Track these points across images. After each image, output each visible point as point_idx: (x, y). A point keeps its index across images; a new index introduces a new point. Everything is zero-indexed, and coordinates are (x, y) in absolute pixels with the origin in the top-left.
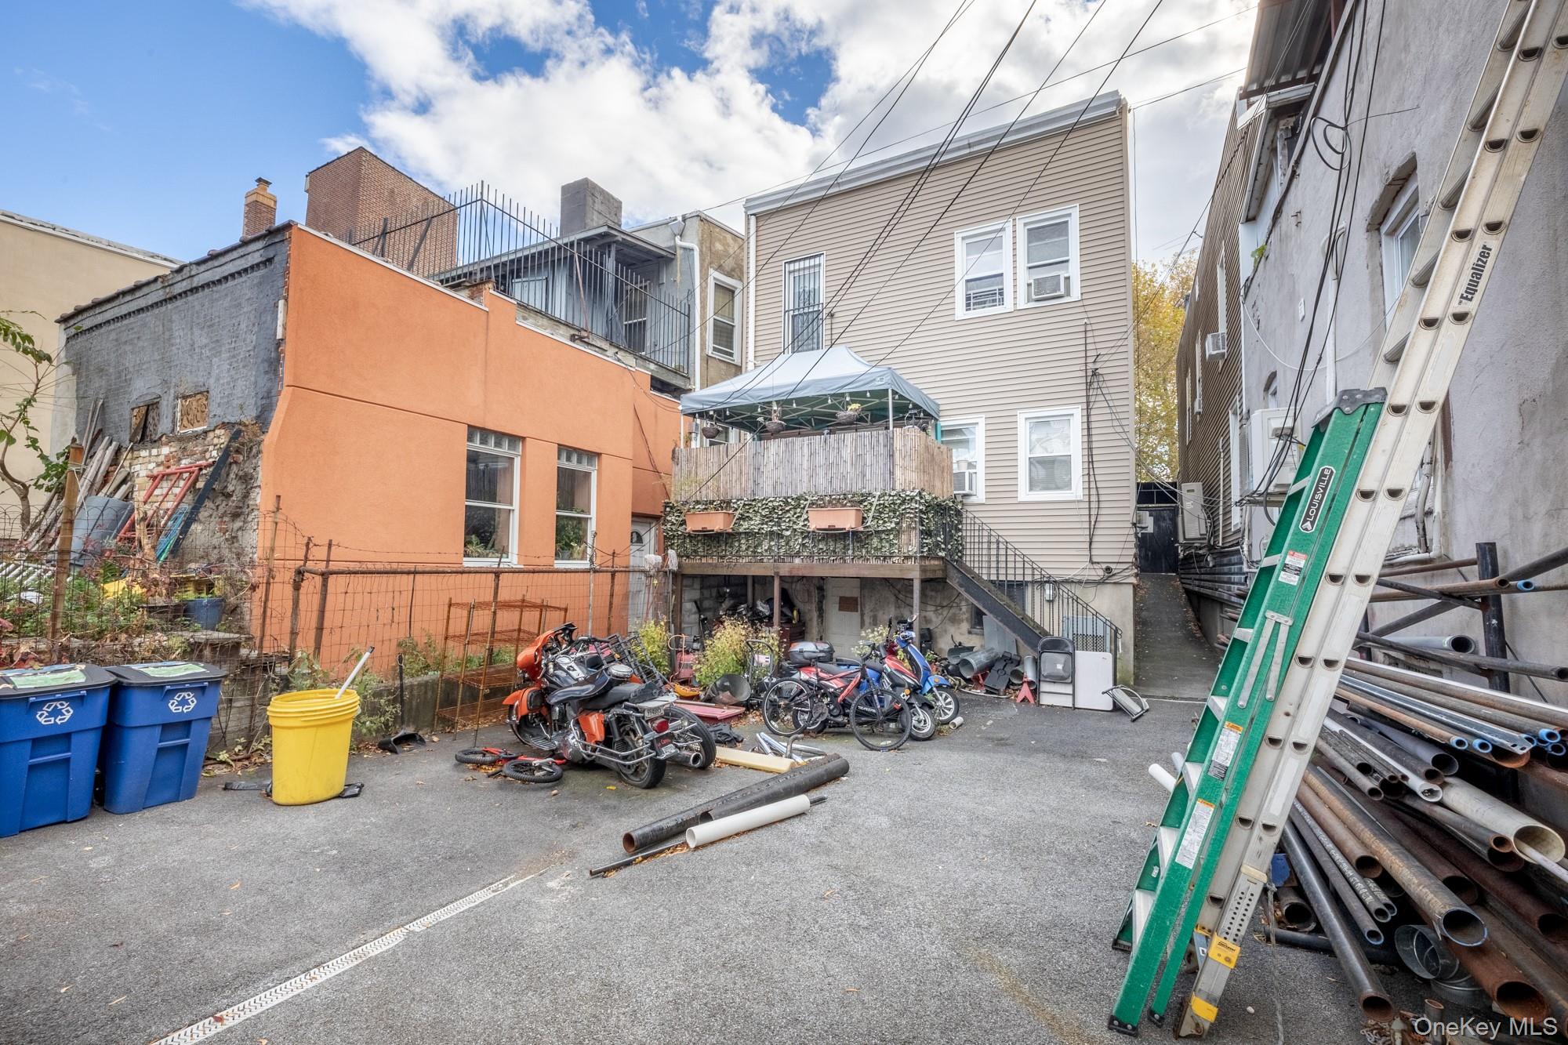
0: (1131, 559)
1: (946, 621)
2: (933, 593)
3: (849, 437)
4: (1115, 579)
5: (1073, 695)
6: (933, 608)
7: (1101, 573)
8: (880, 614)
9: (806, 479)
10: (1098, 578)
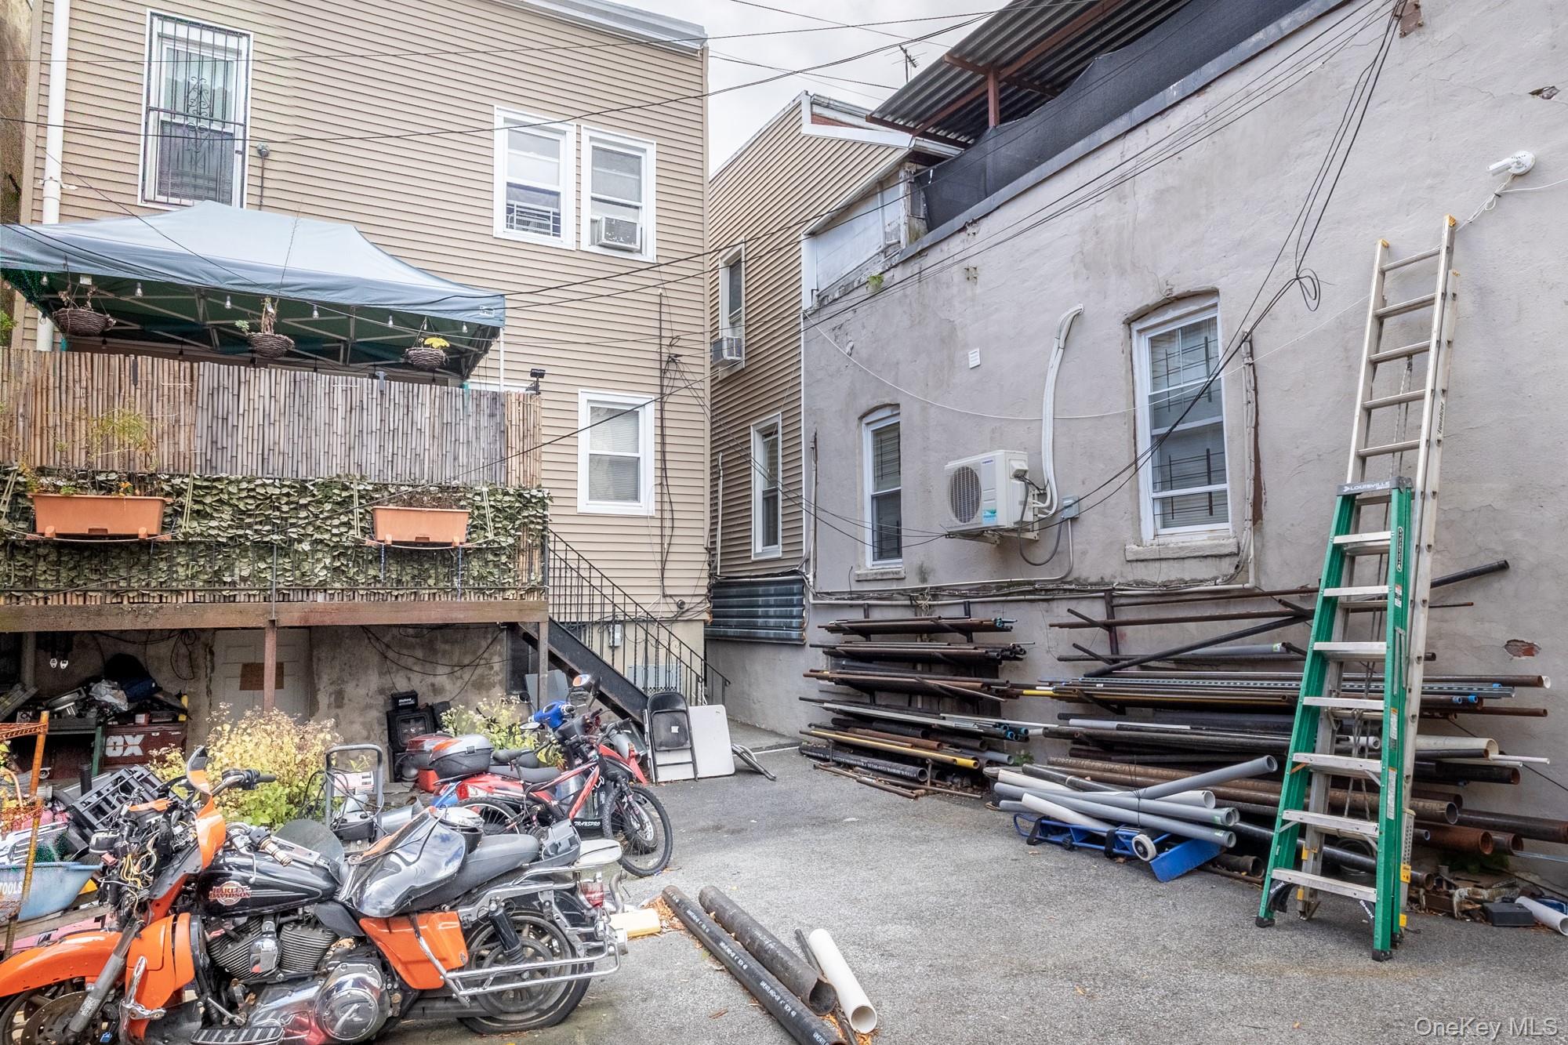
0: (705, 591)
1: (469, 686)
2: (447, 647)
3: (426, 392)
4: (687, 616)
5: (694, 763)
6: (447, 670)
7: (675, 608)
8: (350, 689)
9: (339, 450)
10: (671, 615)
